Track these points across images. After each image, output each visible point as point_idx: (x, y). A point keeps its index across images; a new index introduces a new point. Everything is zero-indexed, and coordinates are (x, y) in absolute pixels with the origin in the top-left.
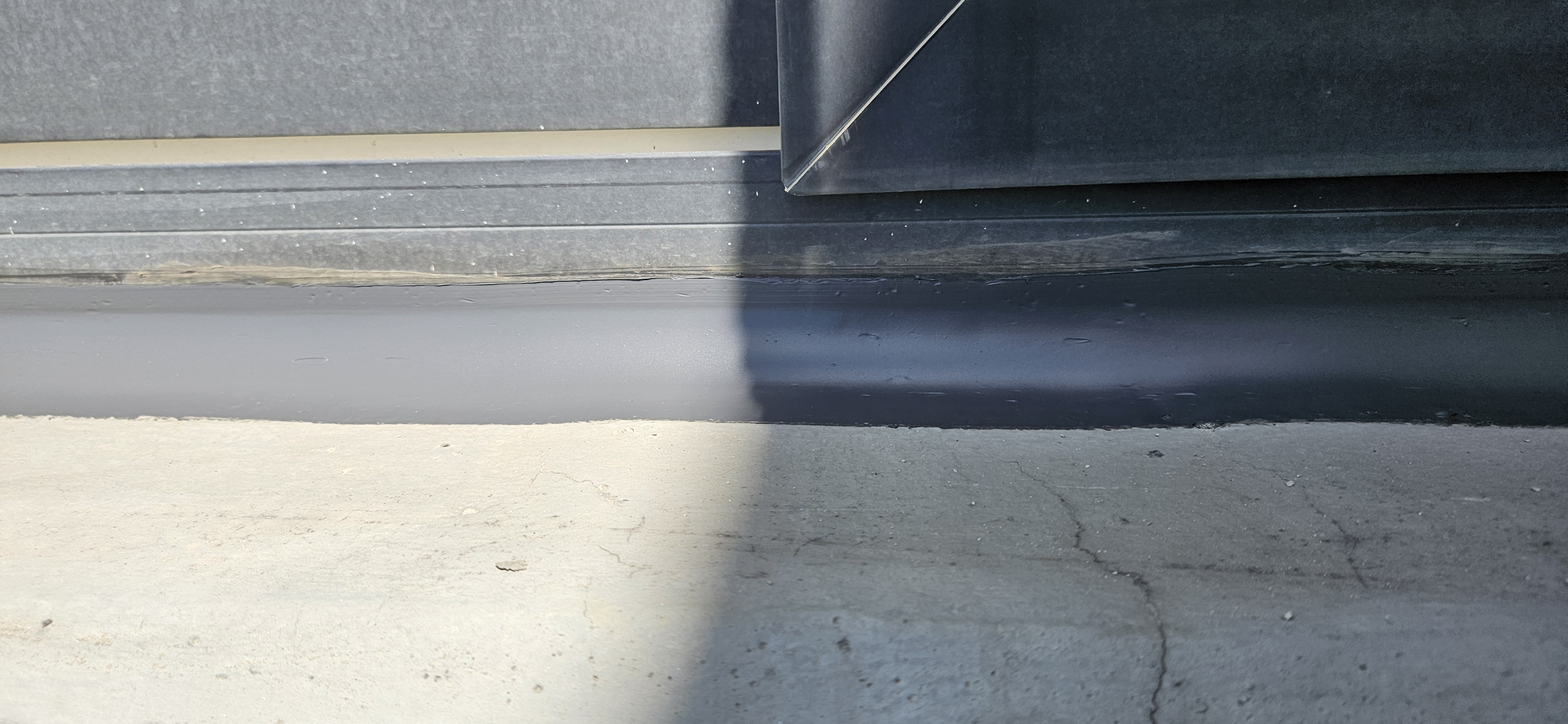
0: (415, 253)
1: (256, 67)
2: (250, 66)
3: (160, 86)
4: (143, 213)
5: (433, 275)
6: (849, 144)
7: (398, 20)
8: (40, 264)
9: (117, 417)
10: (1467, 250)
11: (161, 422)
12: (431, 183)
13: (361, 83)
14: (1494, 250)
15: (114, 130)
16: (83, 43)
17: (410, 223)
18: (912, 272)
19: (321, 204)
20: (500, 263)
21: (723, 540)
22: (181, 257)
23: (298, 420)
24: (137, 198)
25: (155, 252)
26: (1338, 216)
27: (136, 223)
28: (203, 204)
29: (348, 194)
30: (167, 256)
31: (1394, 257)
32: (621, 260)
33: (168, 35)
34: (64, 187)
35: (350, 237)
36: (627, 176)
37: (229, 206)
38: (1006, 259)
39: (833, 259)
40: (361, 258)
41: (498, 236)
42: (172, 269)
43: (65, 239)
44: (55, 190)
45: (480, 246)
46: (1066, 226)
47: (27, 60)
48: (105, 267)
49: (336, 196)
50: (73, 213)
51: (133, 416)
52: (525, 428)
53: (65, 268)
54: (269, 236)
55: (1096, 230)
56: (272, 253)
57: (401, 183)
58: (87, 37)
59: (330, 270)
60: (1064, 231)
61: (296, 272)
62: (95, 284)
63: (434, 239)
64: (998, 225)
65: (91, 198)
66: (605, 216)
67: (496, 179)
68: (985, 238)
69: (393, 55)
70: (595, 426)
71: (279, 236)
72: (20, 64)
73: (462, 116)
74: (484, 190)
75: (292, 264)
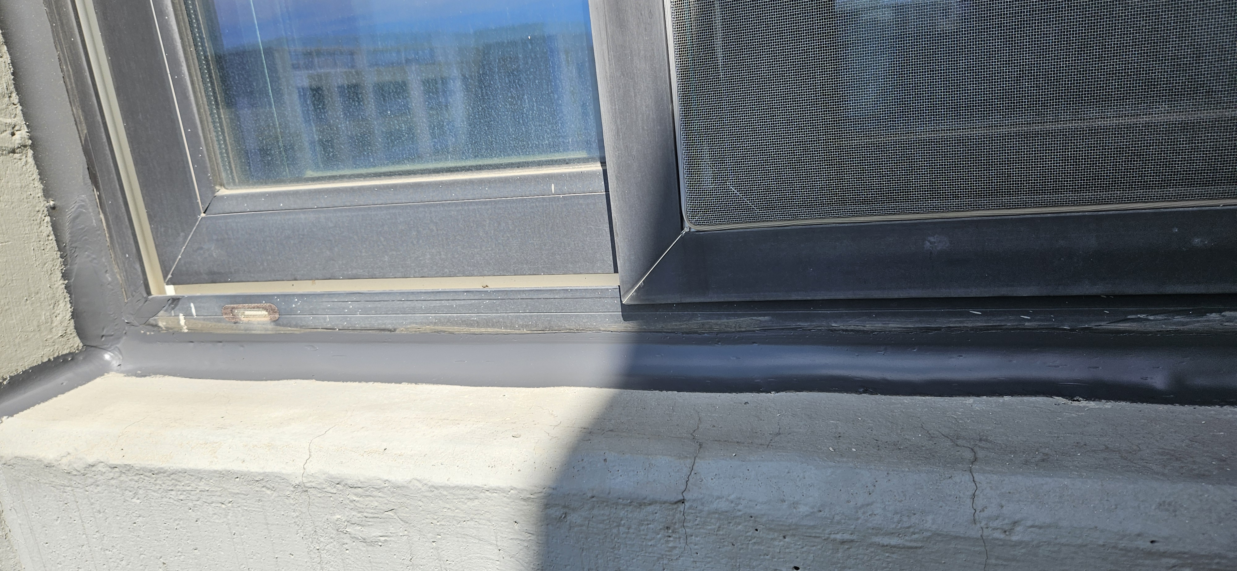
0: (496, 323)
1: (442, 253)
2: (440, 252)
3: (409, 260)
4: (403, 308)
5: (503, 330)
6: (644, 287)
7: (491, 237)
8: (368, 326)
9: (395, 383)
10: (880, 325)
11: (410, 385)
12: (502, 298)
13: (479, 258)
14: (890, 325)
15: (393, 275)
16: (383, 245)
17: (495, 312)
18: (674, 331)
19: (464, 305)
20: (527, 326)
21: (582, 429)
22: (416, 323)
23: (456, 385)
24: (402, 302)
25: (407, 321)
26: (829, 312)
27: (401, 311)
28: (424, 305)
29: (473, 301)
30: (411, 323)
31: (852, 327)
32: (569, 325)
33: (412, 242)
34: (377, 298)
35: (474, 317)
36: (570, 295)
37: (433, 305)
38: (707, 326)
39: (645, 325)
40: (478, 324)
41: (526, 316)
42: (413, 328)
43: (376, 317)
44: (374, 300)
45: (519, 320)
46: (729, 315)
47: (363, 251)
48: (390, 327)
49: (469, 302)
50: (380, 308)
51: (400, 383)
52: (532, 389)
53: (376, 327)
54: (446, 316)
55: (739, 316)
56: (447, 322)
57: (491, 298)
58: (385, 243)
59: (467, 328)
60: (728, 316)
61: (455, 329)
62: (386, 333)
63: (503, 317)
64: (703, 314)
65: (386, 302)
66: (562, 310)
67: (524, 296)
68: (699, 319)
69: (489, 249)
70: (556, 389)
71: (450, 316)
72: (361, 252)
73: (514, 270)
74: (520, 300)
75: (454, 326)
